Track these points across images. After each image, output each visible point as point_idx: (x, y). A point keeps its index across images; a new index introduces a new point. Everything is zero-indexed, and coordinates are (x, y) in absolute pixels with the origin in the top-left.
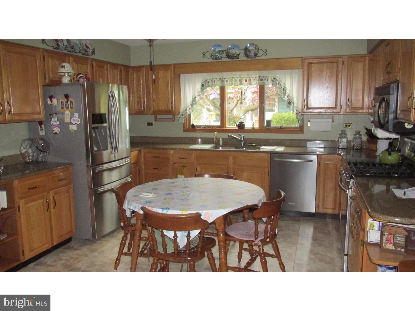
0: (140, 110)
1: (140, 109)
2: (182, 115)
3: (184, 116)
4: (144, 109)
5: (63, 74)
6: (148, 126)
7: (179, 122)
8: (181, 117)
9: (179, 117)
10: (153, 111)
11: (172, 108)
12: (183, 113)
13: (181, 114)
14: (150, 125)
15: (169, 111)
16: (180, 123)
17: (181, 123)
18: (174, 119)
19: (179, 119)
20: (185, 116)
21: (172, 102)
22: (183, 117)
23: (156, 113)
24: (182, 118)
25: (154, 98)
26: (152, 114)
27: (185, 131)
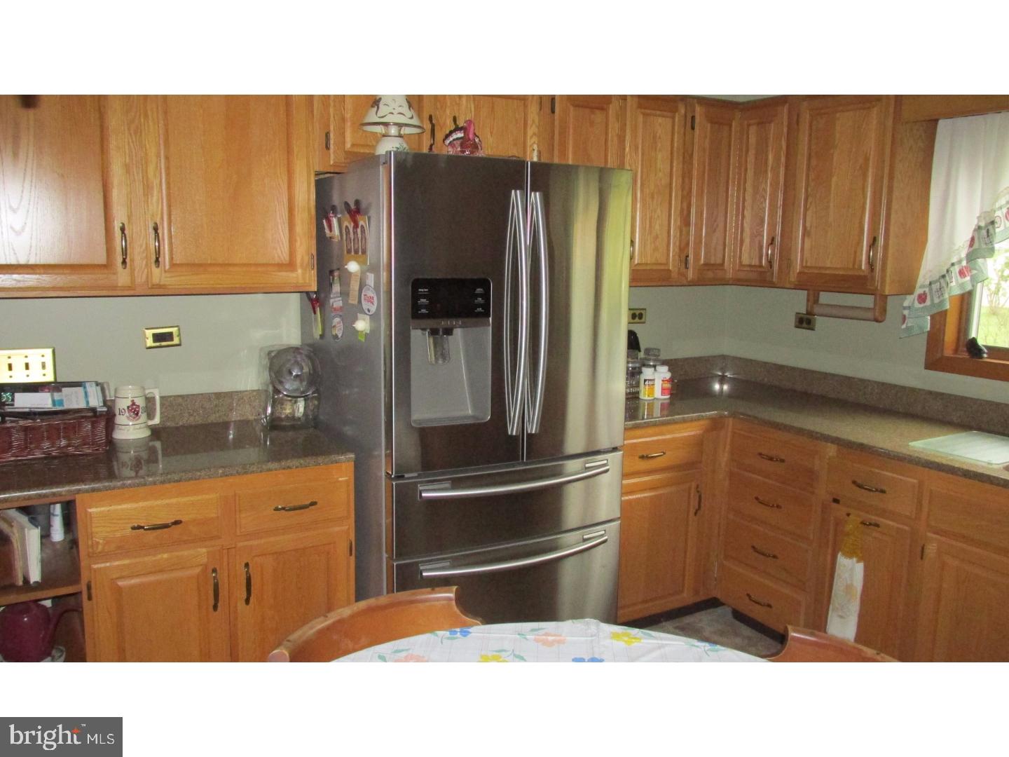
0: (755, 266)
1: (757, 263)
2: (922, 298)
3: (928, 302)
4: (770, 263)
5: (379, 129)
6: (797, 327)
7: (904, 326)
8: (917, 305)
9: (906, 304)
10: (800, 273)
11: (871, 265)
12: (927, 290)
13: (918, 291)
14: (804, 325)
15: (859, 277)
16: (908, 328)
17: (916, 331)
18: (884, 310)
19: (906, 312)
20: (933, 304)
21: (873, 242)
22: (922, 305)
23: (814, 283)
24: (917, 310)
25: (808, 225)
26: (799, 286)
27: (935, 362)
